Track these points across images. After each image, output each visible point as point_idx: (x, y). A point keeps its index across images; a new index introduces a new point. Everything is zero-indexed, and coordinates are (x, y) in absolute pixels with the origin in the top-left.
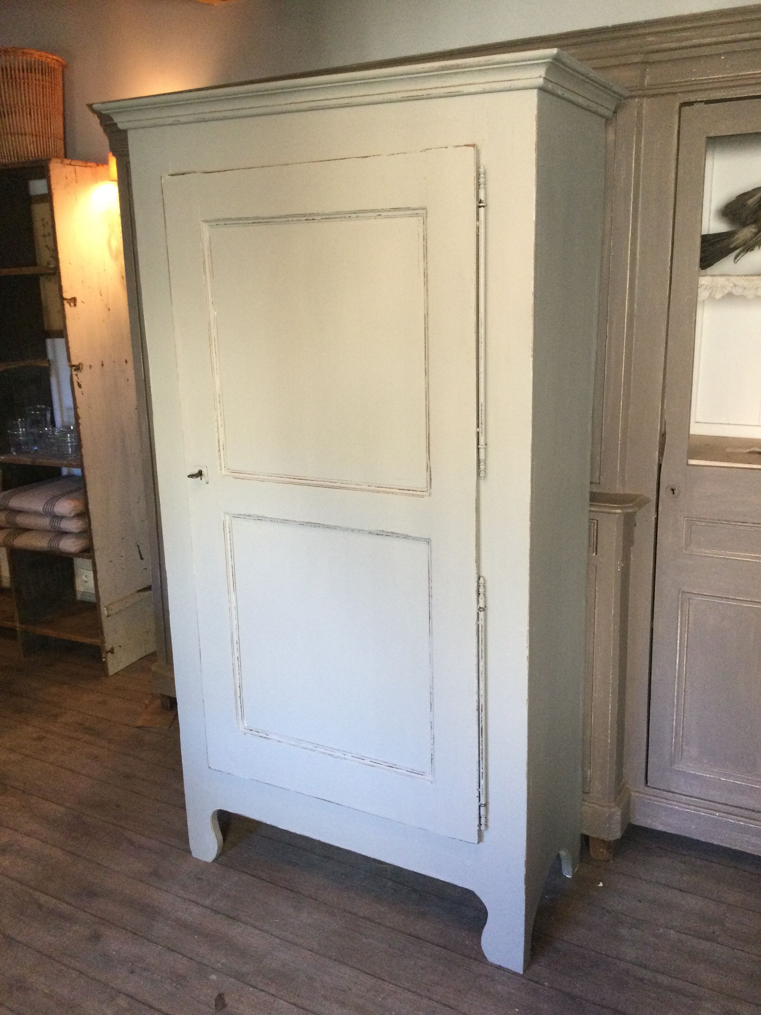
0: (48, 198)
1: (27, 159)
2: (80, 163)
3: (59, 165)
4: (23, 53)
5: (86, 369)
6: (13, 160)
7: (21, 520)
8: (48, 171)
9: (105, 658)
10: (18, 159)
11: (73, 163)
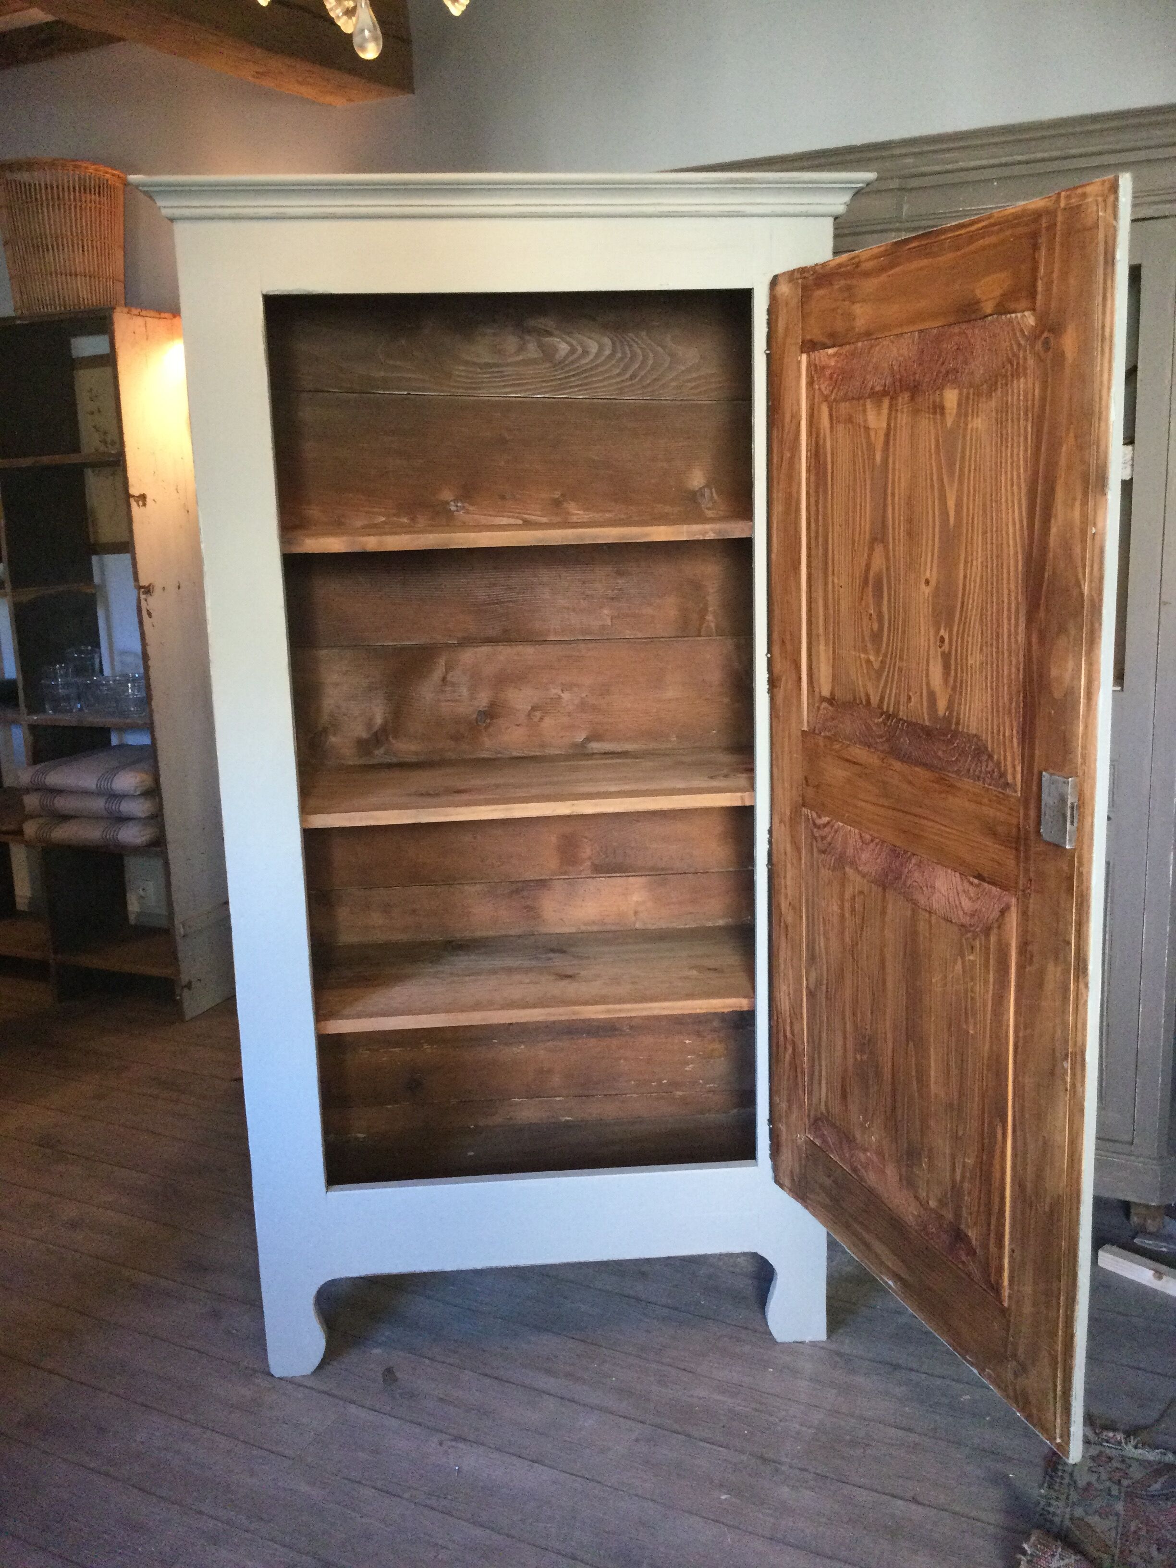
0: (109, 361)
1: (77, 307)
2: (152, 313)
3: (126, 316)
4: (76, 167)
5: (158, 592)
6: (58, 308)
7: (62, 804)
8: (112, 323)
9: (180, 995)
10: (65, 308)
11: (144, 313)
